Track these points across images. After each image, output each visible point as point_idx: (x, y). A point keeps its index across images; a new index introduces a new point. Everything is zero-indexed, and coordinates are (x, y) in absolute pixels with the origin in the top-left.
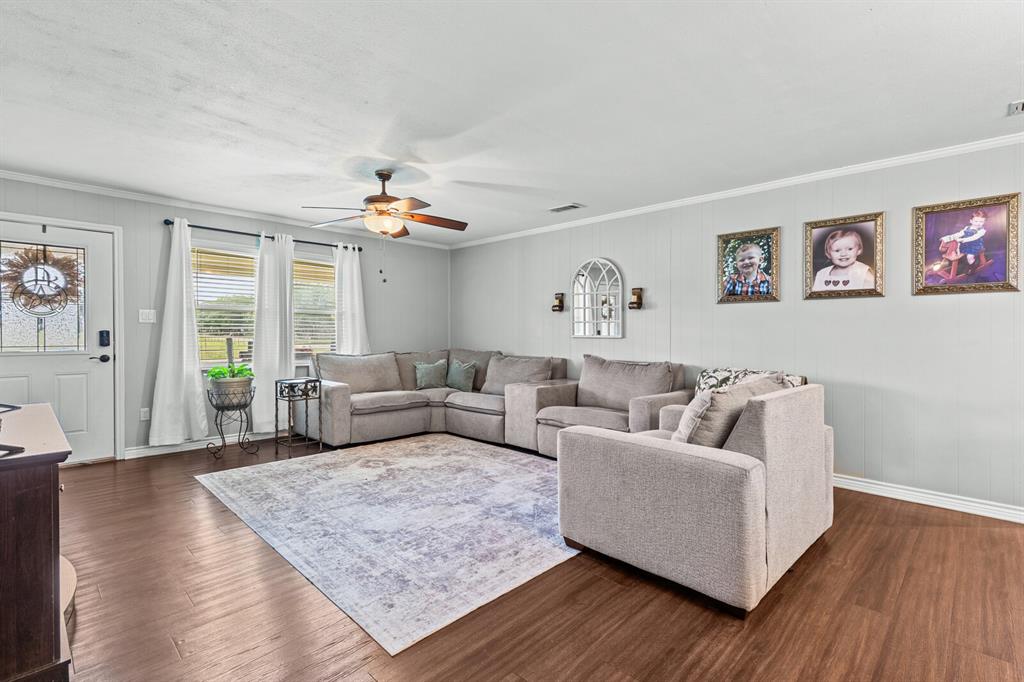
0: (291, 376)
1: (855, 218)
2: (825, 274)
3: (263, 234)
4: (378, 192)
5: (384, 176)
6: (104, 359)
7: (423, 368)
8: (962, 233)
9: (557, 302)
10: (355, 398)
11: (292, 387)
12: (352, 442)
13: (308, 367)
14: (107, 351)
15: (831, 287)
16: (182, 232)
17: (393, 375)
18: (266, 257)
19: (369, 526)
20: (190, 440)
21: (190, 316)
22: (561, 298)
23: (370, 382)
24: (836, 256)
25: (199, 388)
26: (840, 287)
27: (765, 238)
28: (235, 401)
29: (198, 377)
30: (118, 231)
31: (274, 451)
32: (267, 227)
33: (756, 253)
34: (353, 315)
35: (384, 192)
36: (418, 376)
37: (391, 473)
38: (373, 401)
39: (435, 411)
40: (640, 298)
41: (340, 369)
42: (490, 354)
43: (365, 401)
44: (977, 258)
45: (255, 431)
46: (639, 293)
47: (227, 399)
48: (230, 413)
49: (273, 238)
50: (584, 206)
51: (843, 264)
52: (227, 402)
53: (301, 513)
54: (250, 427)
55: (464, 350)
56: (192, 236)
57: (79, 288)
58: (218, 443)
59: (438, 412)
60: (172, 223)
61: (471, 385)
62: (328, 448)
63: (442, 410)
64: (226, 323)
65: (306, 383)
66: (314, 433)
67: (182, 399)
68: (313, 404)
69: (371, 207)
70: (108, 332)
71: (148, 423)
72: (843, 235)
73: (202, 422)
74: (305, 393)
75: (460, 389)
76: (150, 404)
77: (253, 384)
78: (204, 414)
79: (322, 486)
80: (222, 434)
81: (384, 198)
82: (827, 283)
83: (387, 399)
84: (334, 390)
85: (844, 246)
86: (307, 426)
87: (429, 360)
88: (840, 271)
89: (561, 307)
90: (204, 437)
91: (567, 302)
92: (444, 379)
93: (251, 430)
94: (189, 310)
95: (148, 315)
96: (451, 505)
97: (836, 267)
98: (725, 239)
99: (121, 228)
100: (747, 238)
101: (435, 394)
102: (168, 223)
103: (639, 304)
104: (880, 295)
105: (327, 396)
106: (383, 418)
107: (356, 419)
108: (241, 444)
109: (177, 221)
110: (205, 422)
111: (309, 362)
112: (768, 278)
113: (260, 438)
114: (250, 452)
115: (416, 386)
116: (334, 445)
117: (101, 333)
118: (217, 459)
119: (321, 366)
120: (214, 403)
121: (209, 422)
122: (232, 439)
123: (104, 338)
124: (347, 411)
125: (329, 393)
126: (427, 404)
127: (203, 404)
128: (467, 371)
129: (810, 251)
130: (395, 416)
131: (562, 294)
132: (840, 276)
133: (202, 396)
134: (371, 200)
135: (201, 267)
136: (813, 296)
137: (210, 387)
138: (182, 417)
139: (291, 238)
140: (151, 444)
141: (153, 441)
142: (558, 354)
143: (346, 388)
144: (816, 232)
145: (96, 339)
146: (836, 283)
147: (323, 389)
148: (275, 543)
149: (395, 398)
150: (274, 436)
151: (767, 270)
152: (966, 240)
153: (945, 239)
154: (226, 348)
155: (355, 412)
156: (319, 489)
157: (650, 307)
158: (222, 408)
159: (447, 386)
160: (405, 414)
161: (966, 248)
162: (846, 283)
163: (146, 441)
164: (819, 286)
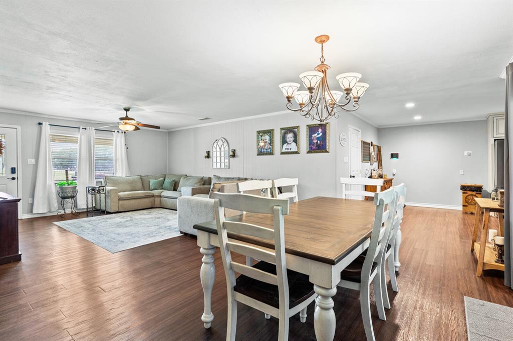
0: (94, 185)
1: (292, 127)
2: (285, 146)
3: (81, 127)
4: (124, 116)
5: (127, 110)
6: (13, 179)
7: (152, 182)
8: (317, 134)
9: (206, 155)
10: (121, 194)
11: (93, 189)
12: (119, 211)
13: (102, 182)
14: (15, 176)
15: (287, 151)
16: (46, 128)
17: (139, 185)
18: (83, 137)
19: (116, 232)
20: (50, 211)
21: (49, 161)
22: (208, 153)
23: (129, 187)
24: (288, 140)
25: (54, 190)
26: (289, 151)
27: (270, 132)
28: (69, 195)
29: (53, 186)
30: (19, 128)
31: (86, 215)
32: (83, 124)
33: (267, 137)
34: (122, 160)
35: (127, 116)
36: (151, 185)
37: (131, 220)
38: (128, 195)
39: (156, 199)
40: (234, 153)
41: (115, 182)
42: (181, 176)
43: (125, 195)
44: (320, 142)
45: (78, 208)
46: (234, 151)
47: (66, 194)
48: (67, 200)
49: (86, 129)
50: (211, 118)
51: (290, 143)
52: (66, 195)
53: (94, 230)
54: (76, 206)
55: (172, 174)
56: (50, 129)
57: (3, 151)
58: (63, 213)
59: (157, 199)
60: (42, 124)
61: (173, 188)
62: (109, 213)
63: (159, 198)
64: (65, 164)
65: (100, 187)
66: (103, 208)
67: (47, 194)
68: (103, 196)
69: (122, 121)
70: (15, 168)
71: (32, 205)
72: (290, 133)
73: (55, 204)
74: (99, 191)
75: (168, 190)
76: (33, 196)
77: (77, 188)
78: (56, 201)
79: (103, 224)
80: (64, 209)
81: (127, 118)
82: (286, 149)
83: (134, 194)
84: (111, 190)
85: (290, 136)
86: (100, 205)
87: (156, 178)
88: (289, 145)
89: (208, 156)
90: (56, 210)
91: (211, 154)
92: (161, 186)
93: (77, 207)
94: (49, 159)
95: (32, 161)
96: (149, 227)
97: (288, 144)
98: (259, 132)
99: (20, 127)
100: (265, 132)
101: (156, 192)
102: (40, 124)
103: (234, 156)
104: (298, 153)
105: (108, 192)
106: (133, 202)
107: (121, 202)
108: (72, 213)
109: (44, 123)
110: (57, 204)
111: (102, 180)
112: (271, 147)
113: (80, 211)
114: (75, 215)
115: (149, 189)
116: (111, 212)
117: (12, 168)
118: (62, 218)
119: (107, 181)
120: (60, 196)
121: (58, 204)
122: (68, 211)
123: (13, 170)
124: (117, 198)
125: (109, 192)
126: (153, 196)
127: (55, 197)
128: (171, 183)
129: (281, 137)
130: (138, 201)
131: (209, 151)
132: (289, 147)
133: (55, 194)
134: (122, 119)
135: (53, 140)
136: (282, 153)
137: (59, 189)
138: (47, 202)
139: (94, 128)
140: (34, 212)
141: (35, 211)
142: (206, 175)
143: (117, 189)
144: (283, 131)
145: (10, 171)
146: (288, 149)
147: (107, 190)
148: (83, 237)
149: (138, 193)
150: (86, 210)
151: (270, 144)
152: (318, 136)
153: (313, 136)
154: (65, 174)
155: (120, 199)
156: (102, 224)
157: (237, 157)
158: (64, 198)
159: (163, 189)
160: (143, 200)
161: (318, 139)
162: (291, 149)
163: (31, 212)
164: (284, 150)
